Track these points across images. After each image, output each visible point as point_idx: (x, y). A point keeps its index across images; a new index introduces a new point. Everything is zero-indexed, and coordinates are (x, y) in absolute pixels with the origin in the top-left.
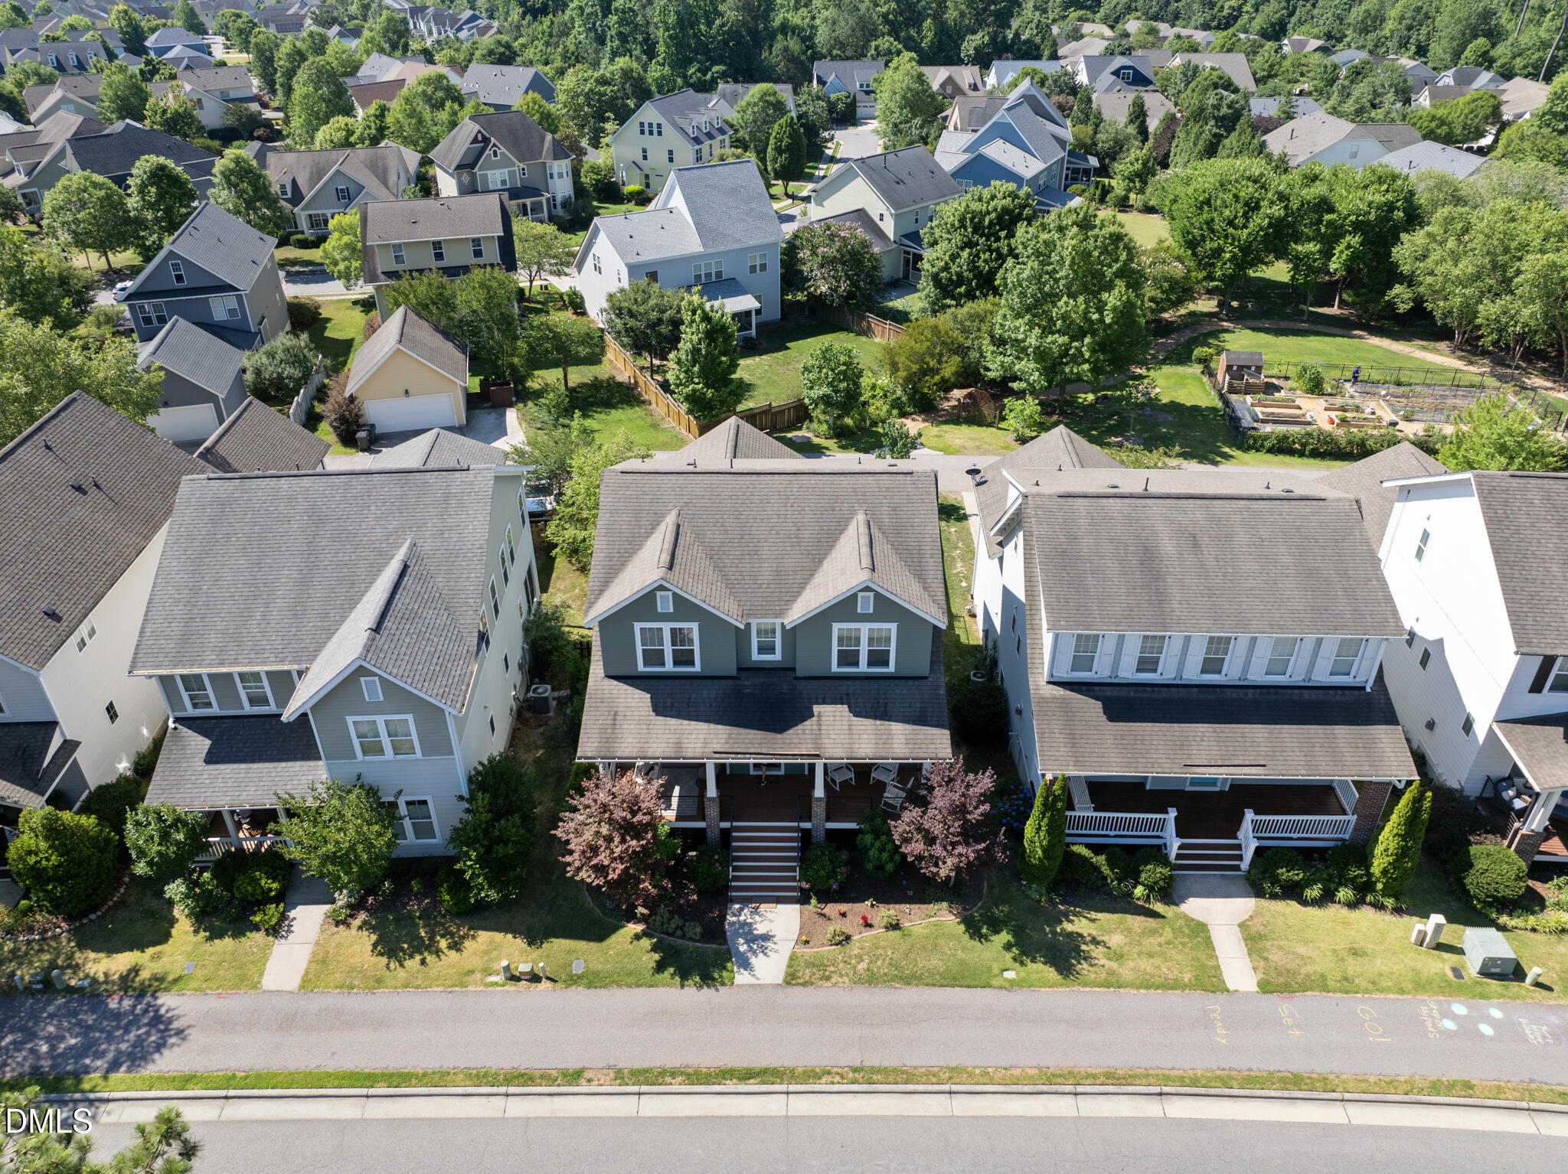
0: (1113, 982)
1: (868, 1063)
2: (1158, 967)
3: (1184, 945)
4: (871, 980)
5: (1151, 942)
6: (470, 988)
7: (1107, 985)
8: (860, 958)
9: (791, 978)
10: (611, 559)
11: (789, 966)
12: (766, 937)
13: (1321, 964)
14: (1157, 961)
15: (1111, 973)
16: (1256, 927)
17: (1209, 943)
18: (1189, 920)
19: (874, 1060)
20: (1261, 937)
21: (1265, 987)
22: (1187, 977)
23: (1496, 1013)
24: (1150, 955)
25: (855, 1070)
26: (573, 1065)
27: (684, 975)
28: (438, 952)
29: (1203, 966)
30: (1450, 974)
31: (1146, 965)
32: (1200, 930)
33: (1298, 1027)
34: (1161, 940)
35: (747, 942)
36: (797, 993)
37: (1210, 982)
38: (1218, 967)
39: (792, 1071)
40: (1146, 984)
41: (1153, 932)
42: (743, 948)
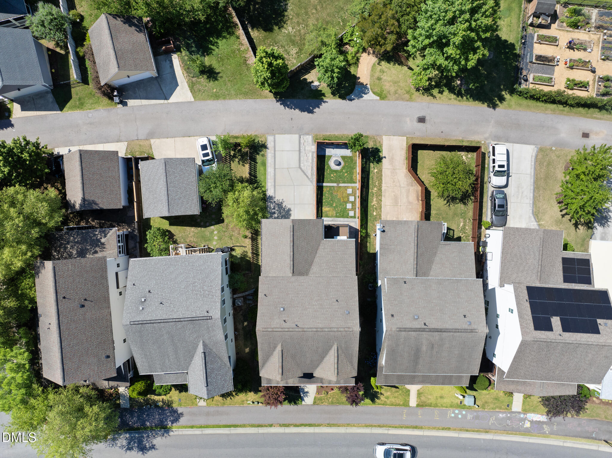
0: (385, 404)
1: (330, 423)
2: (396, 401)
3: (403, 395)
4: (332, 403)
5: (396, 394)
6: (244, 405)
7: (383, 404)
8: (330, 398)
9: (315, 403)
10: (264, 357)
11: (314, 400)
12: (307, 392)
13: (432, 400)
14: (396, 399)
15: (385, 402)
16: (421, 391)
17: (409, 395)
18: (406, 389)
19: (332, 423)
20: (422, 393)
21: (418, 405)
22: (401, 403)
23: (464, 413)
24: (395, 397)
25: (328, 424)
26: (271, 423)
27: (290, 402)
28: (233, 396)
29: (406, 400)
30: (459, 403)
31: (393, 400)
32: (408, 391)
33: (421, 415)
34: (398, 394)
35: (303, 394)
36: (316, 407)
37: (406, 404)
38: (409, 401)
39: (315, 424)
40: (392, 405)
41: (397, 392)
42: (302, 395)
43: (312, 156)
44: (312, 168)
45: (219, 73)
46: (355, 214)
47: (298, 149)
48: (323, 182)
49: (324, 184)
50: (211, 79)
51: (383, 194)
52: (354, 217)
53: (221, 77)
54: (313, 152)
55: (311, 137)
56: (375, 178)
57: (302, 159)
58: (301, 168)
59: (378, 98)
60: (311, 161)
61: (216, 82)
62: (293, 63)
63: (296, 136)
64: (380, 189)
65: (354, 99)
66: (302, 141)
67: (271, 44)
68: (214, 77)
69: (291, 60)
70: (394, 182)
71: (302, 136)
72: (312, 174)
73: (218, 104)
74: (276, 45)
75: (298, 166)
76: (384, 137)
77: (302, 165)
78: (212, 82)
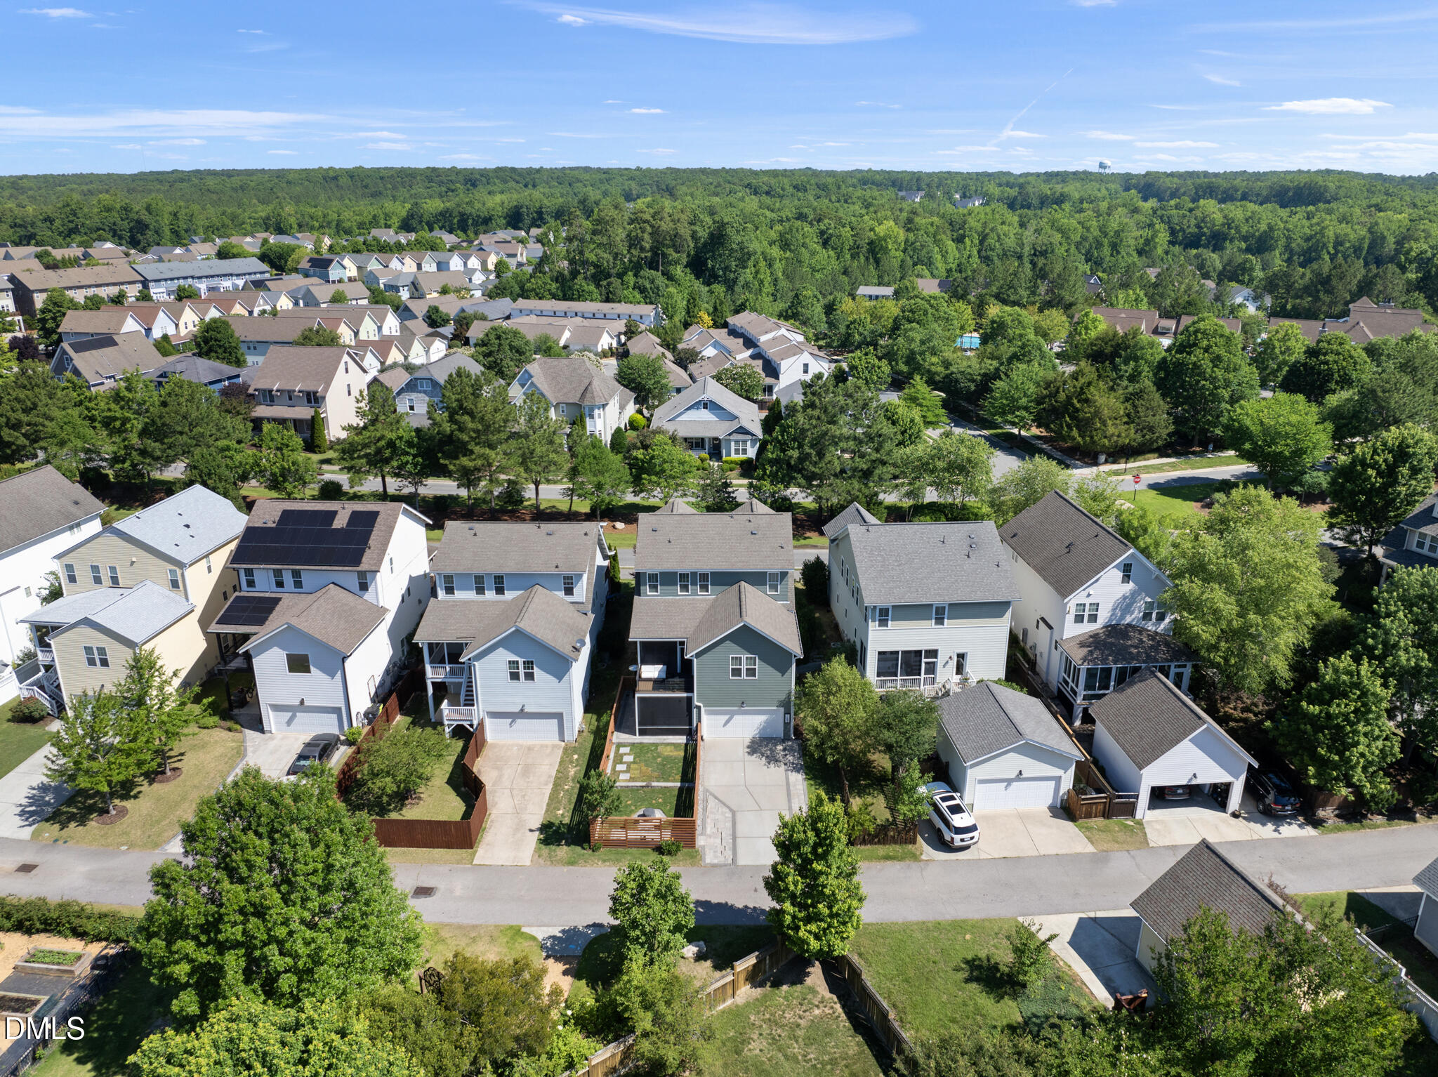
43: (704, 828)
44: (705, 810)
45: (967, 981)
46: (617, 750)
47: (738, 840)
48: (681, 789)
49: (679, 784)
50: (985, 963)
51: (552, 780)
52: (619, 745)
53: (957, 969)
54: (703, 834)
55: (708, 860)
56: (564, 801)
57: (729, 825)
58: (731, 810)
59: (524, 930)
60: (709, 821)
61: (969, 957)
62: (758, 1013)
63: (742, 861)
64: (557, 786)
65: (588, 926)
66: (729, 854)
67: (829, 1067)
68: (980, 967)
69: (764, 1021)
70: (523, 796)
71: (730, 861)
72: (706, 801)
73: (951, 912)
74: (814, 1062)
75: (739, 816)
76: (528, 863)
77: (729, 815)
78: (983, 954)
